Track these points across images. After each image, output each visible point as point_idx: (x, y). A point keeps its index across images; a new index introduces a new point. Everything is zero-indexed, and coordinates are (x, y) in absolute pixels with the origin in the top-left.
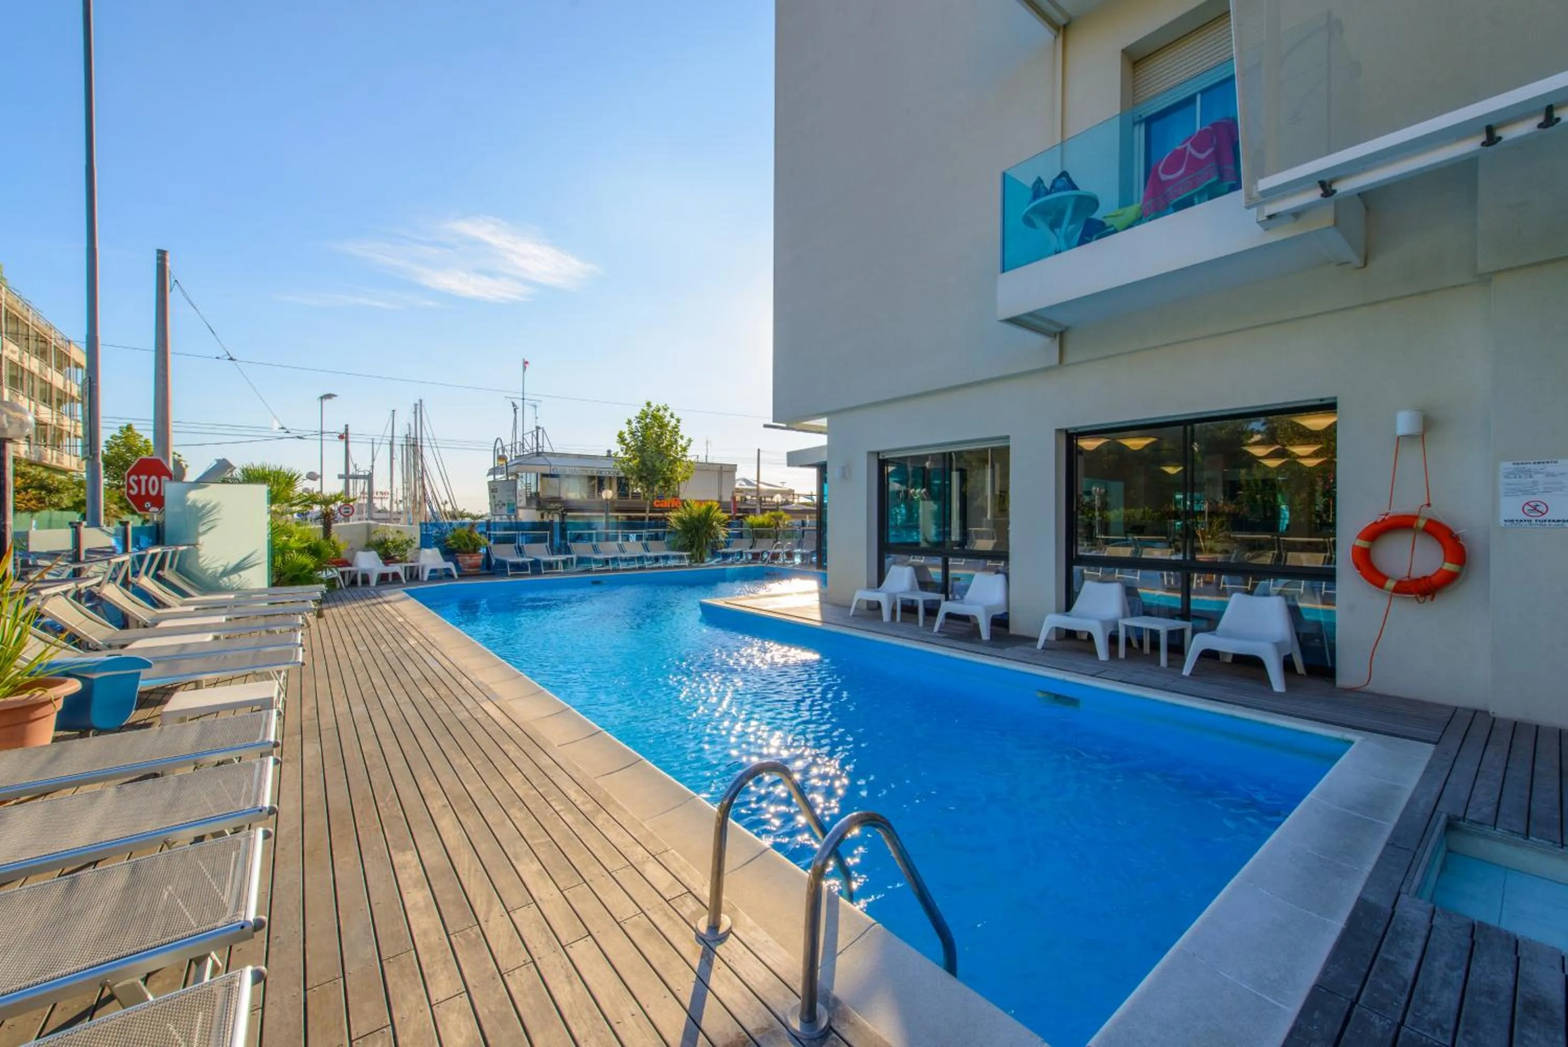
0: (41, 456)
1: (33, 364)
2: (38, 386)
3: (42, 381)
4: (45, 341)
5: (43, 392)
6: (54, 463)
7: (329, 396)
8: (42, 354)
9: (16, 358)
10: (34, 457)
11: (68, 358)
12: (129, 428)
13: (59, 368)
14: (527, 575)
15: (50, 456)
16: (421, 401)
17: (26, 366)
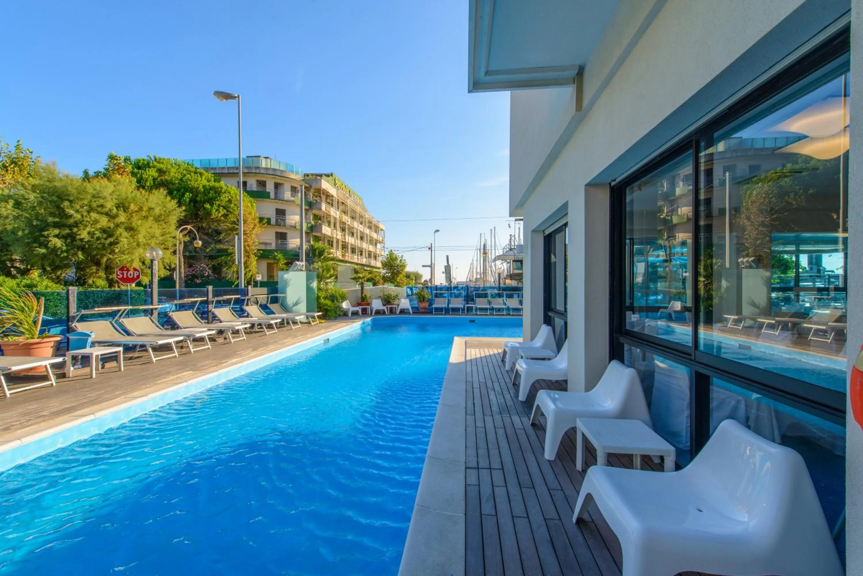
0: (370, 263)
1: (367, 231)
2: (369, 238)
3: (371, 237)
4: (371, 223)
5: (370, 240)
6: (374, 265)
7: (437, 231)
8: (370, 228)
9: (362, 230)
10: (367, 263)
11: (378, 227)
12: (391, 251)
13: (376, 232)
14: (442, 314)
15: (373, 263)
16: (495, 228)
17: (365, 232)
